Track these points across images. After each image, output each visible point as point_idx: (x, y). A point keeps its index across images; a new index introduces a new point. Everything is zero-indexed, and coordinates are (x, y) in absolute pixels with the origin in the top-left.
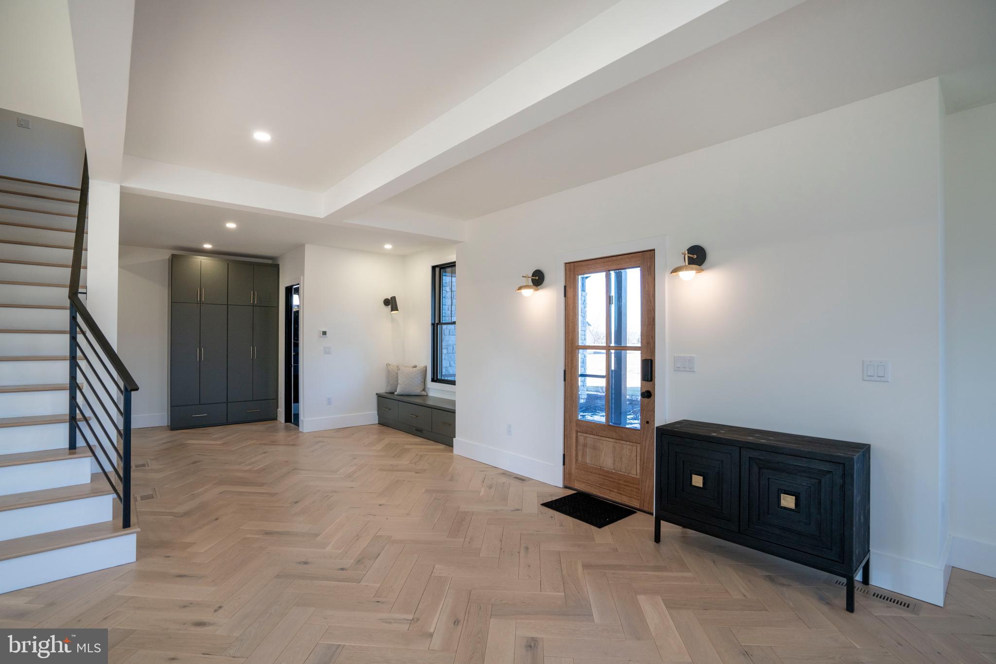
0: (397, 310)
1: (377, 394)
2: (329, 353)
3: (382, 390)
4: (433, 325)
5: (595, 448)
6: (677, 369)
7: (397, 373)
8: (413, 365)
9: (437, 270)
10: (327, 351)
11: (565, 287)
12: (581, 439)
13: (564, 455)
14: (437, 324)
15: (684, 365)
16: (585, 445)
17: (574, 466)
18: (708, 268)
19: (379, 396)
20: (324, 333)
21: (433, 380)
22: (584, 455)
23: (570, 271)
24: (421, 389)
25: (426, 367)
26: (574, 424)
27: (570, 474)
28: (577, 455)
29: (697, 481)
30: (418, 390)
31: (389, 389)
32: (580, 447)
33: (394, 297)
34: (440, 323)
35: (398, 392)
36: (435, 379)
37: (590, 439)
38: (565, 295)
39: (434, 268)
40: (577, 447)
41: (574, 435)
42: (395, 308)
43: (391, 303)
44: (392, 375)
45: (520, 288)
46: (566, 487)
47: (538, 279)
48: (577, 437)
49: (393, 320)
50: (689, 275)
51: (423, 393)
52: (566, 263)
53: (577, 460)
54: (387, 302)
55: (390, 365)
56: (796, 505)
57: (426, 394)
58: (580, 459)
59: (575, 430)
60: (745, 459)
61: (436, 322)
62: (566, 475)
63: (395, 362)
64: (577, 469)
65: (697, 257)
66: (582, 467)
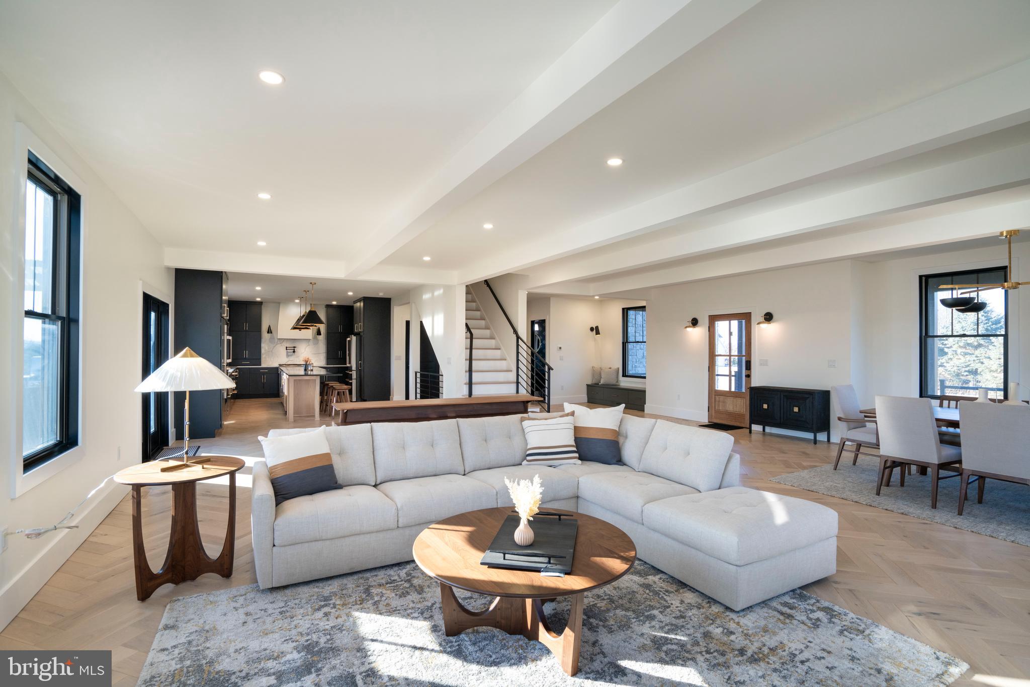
1: (586, 384)
3: (590, 383)
4: (623, 343)
5: (724, 402)
6: (761, 364)
7: (601, 372)
8: (609, 367)
9: (625, 310)
10: (561, 358)
11: (709, 327)
12: (717, 399)
13: (709, 407)
14: (626, 343)
15: (764, 363)
16: (719, 401)
17: (713, 411)
18: (773, 322)
19: (588, 385)
20: (560, 348)
21: (623, 376)
22: (719, 405)
23: (711, 319)
24: (616, 381)
25: (619, 369)
26: (714, 392)
27: (712, 416)
28: (715, 407)
29: (765, 406)
30: (614, 382)
31: (594, 382)
32: (717, 403)
33: (597, 326)
34: (627, 342)
35: (602, 382)
37: (722, 398)
38: (709, 331)
39: (623, 309)
40: (715, 402)
41: (714, 397)
42: (598, 333)
43: (596, 330)
44: (597, 373)
45: (686, 327)
46: (709, 422)
47: (695, 322)
48: (715, 397)
49: (595, 340)
50: (765, 326)
51: (617, 384)
52: (709, 316)
53: (715, 408)
54: (592, 329)
55: (594, 367)
56: (798, 410)
57: (619, 384)
58: (717, 408)
59: (714, 395)
60: (782, 396)
61: (625, 341)
62: (710, 416)
63: (597, 365)
64: (715, 413)
65: (769, 317)
66: (718, 412)
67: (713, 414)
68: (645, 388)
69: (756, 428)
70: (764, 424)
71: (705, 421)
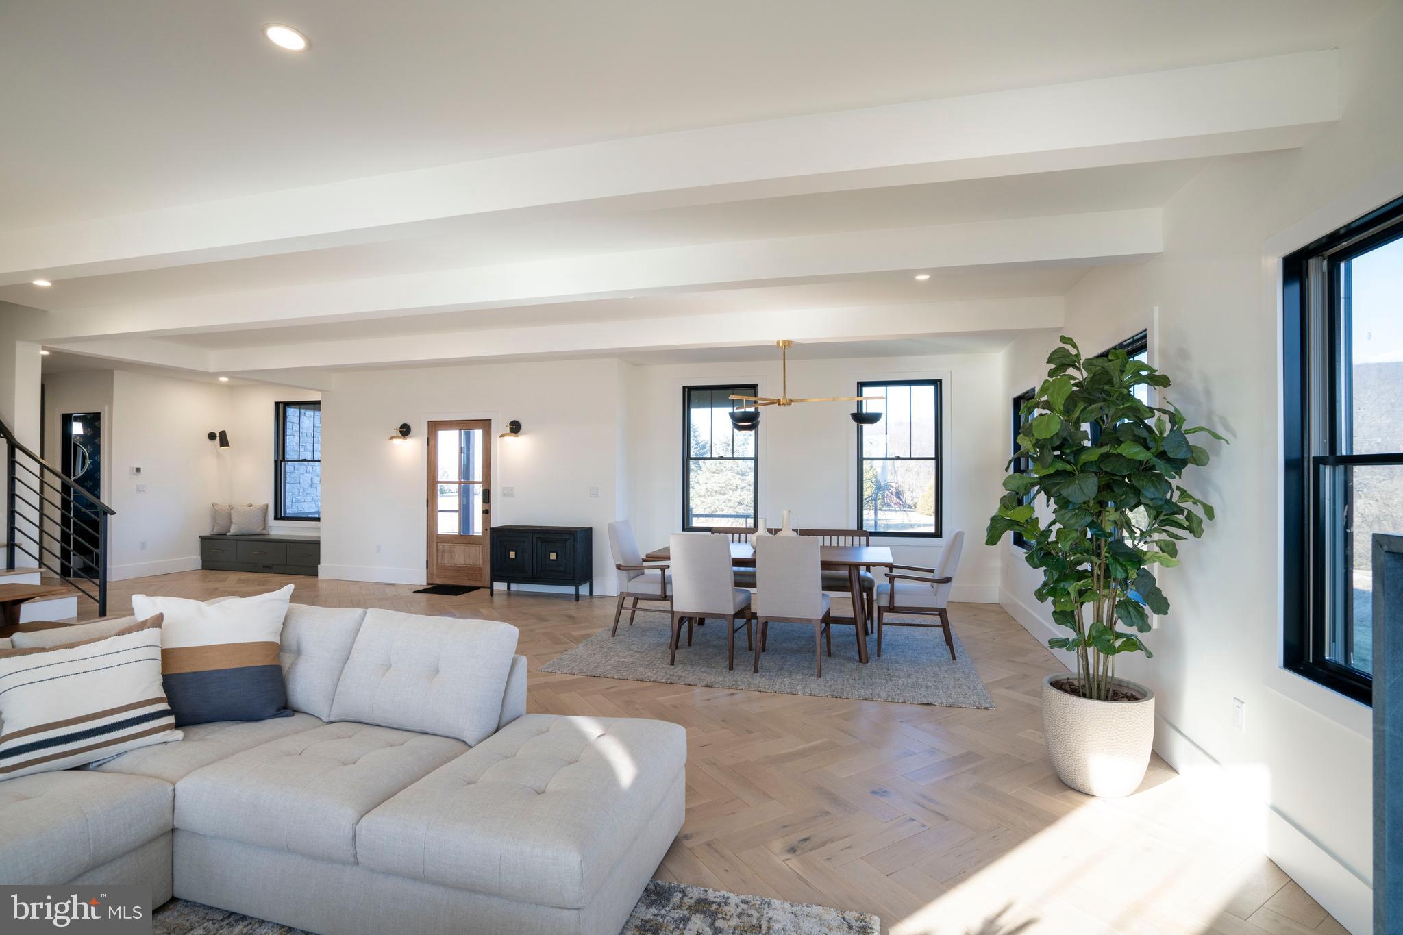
0: (228, 445)
1: (200, 537)
2: (144, 492)
3: (207, 533)
4: (276, 462)
5: (451, 552)
6: (504, 495)
7: (230, 512)
8: (248, 502)
9: (281, 406)
10: (140, 490)
11: (428, 439)
12: (441, 547)
13: (427, 561)
14: (281, 461)
15: (508, 492)
16: (443, 552)
17: (435, 567)
18: (522, 434)
19: (203, 538)
20: (138, 470)
21: (276, 518)
22: (443, 558)
23: (432, 426)
24: (261, 528)
25: (267, 506)
26: (435, 536)
27: (432, 574)
28: (437, 560)
29: (512, 555)
30: (258, 530)
31: (216, 531)
32: (440, 554)
33: (224, 432)
34: (284, 460)
35: (233, 530)
36: (279, 516)
37: (447, 548)
38: (428, 445)
39: (277, 404)
40: (437, 553)
41: (435, 545)
42: (224, 441)
43: (221, 438)
44: (221, 515)
45: (392, 438)
46: (428, 584)
47: (405, 431)
48: (437, 546)
49: (218, 455)
50: (511, 440)
51: (264, 532)
52: (429, 421)
53: (437, 563)
54: (212, 436)
55: (216, 504)
56: (557, 557)
57: (267, 533)
58: (440, 562)
59: (435, 541)
60: (535, 539)
61: (280, 458)
62: (429, 575)
63: (222, 500)
64: (437, 569)
65: (515, 427)
66: (443, 568)
67: (435, 572)
68: (319, 537)
69: (500, 586)
70: (509, 580)
71: (422, 582)
